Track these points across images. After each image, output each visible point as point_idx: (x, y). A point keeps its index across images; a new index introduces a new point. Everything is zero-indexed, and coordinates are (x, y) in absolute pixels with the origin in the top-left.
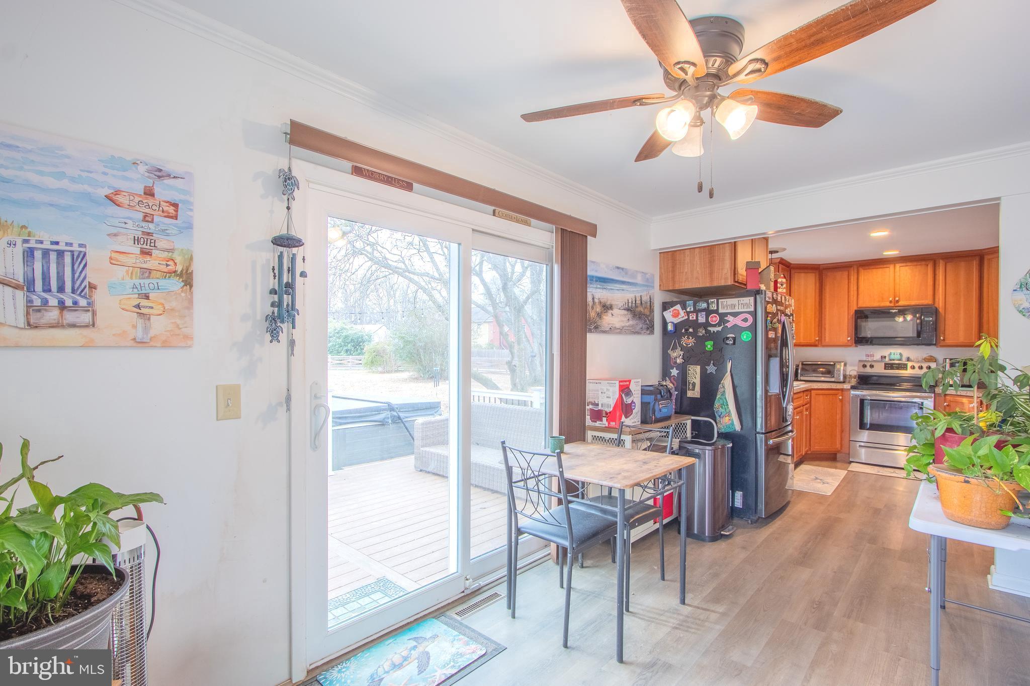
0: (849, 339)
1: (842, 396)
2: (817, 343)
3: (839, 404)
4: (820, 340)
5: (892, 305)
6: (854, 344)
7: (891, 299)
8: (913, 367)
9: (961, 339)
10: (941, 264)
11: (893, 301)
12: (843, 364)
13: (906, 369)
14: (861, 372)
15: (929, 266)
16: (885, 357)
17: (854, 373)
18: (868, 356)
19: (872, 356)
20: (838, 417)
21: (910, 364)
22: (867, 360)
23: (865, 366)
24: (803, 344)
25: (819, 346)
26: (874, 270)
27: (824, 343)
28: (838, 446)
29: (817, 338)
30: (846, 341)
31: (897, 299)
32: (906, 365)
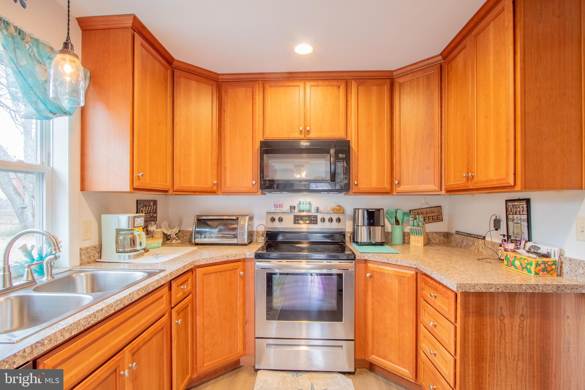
0: (254, 182)
1: (244, 271)
2: (215, 188)
3: (240, 283)
4: (219, 185)
5: (302, 136)
6: (260, 191)
7: (301, 128)
8: (323, 220)
9: (374, 184)
10: (354, 85)
11: (303, 131)
12: (247, 218)
13: (316, 223)
14: (269, 228)
15: (341, 87)
16: (294, 208)
17: (262, 229)
18: (276, 206)
19: (281, 206)
20: (239, 303)
21: (320, 216)
22: (276, 211)
23: (273, 220)
24: (194, 189)
25: (219, 192)
26: (282, 89)
27: (224, 189)
28: (240, 348)
29: (215, 182)
30: (251, 186)
31: (308, 128)
32: (316, 217)
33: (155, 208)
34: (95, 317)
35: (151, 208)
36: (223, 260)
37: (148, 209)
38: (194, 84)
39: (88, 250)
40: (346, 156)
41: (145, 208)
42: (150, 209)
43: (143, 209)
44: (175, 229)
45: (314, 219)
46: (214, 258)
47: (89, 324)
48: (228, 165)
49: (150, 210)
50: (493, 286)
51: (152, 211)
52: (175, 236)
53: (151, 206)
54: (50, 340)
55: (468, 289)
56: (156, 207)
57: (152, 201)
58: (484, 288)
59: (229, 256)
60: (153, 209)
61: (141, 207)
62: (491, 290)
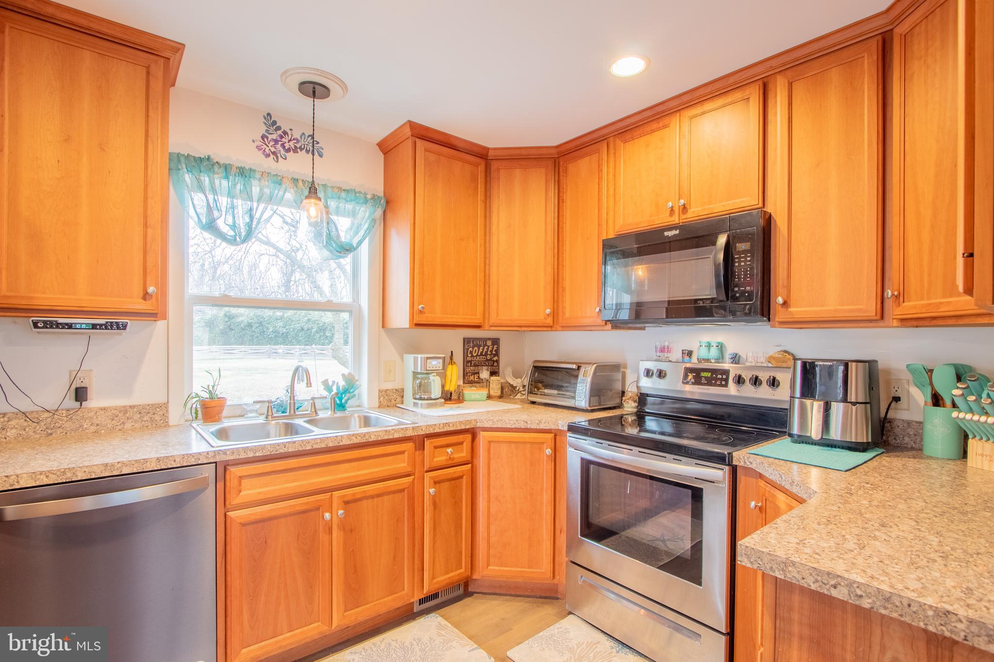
33: (495, 348)
34: (285, 447)
35: (488, 349)
36: (517, 426)
37: (483, 349)
38: (518, 172)
39: (388, 392)
40: (752, 246)
41: (476, 348)
42: (485, 350)
43: (473, 350)
44: (521, 379)
45: (722, 376)
46: (505, 421)
47: (277, 451)
48: (567, 284)
49: (486, 352)
50: (842, 584)
51: (489, 353)
52: (521, 389)
53: (489, 347)
54: (233, 453)
55: (768, 567)
56: (498, 348)
57: (489, 339)
58: (813, 580)
59: (529, 422)
60: (491, 350)
61: (470, 347)
62: (834, 593)
